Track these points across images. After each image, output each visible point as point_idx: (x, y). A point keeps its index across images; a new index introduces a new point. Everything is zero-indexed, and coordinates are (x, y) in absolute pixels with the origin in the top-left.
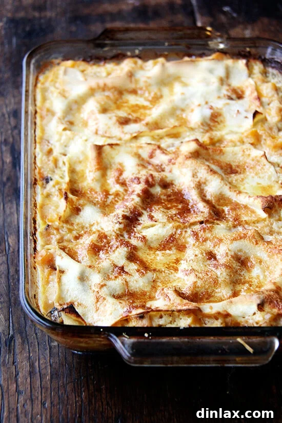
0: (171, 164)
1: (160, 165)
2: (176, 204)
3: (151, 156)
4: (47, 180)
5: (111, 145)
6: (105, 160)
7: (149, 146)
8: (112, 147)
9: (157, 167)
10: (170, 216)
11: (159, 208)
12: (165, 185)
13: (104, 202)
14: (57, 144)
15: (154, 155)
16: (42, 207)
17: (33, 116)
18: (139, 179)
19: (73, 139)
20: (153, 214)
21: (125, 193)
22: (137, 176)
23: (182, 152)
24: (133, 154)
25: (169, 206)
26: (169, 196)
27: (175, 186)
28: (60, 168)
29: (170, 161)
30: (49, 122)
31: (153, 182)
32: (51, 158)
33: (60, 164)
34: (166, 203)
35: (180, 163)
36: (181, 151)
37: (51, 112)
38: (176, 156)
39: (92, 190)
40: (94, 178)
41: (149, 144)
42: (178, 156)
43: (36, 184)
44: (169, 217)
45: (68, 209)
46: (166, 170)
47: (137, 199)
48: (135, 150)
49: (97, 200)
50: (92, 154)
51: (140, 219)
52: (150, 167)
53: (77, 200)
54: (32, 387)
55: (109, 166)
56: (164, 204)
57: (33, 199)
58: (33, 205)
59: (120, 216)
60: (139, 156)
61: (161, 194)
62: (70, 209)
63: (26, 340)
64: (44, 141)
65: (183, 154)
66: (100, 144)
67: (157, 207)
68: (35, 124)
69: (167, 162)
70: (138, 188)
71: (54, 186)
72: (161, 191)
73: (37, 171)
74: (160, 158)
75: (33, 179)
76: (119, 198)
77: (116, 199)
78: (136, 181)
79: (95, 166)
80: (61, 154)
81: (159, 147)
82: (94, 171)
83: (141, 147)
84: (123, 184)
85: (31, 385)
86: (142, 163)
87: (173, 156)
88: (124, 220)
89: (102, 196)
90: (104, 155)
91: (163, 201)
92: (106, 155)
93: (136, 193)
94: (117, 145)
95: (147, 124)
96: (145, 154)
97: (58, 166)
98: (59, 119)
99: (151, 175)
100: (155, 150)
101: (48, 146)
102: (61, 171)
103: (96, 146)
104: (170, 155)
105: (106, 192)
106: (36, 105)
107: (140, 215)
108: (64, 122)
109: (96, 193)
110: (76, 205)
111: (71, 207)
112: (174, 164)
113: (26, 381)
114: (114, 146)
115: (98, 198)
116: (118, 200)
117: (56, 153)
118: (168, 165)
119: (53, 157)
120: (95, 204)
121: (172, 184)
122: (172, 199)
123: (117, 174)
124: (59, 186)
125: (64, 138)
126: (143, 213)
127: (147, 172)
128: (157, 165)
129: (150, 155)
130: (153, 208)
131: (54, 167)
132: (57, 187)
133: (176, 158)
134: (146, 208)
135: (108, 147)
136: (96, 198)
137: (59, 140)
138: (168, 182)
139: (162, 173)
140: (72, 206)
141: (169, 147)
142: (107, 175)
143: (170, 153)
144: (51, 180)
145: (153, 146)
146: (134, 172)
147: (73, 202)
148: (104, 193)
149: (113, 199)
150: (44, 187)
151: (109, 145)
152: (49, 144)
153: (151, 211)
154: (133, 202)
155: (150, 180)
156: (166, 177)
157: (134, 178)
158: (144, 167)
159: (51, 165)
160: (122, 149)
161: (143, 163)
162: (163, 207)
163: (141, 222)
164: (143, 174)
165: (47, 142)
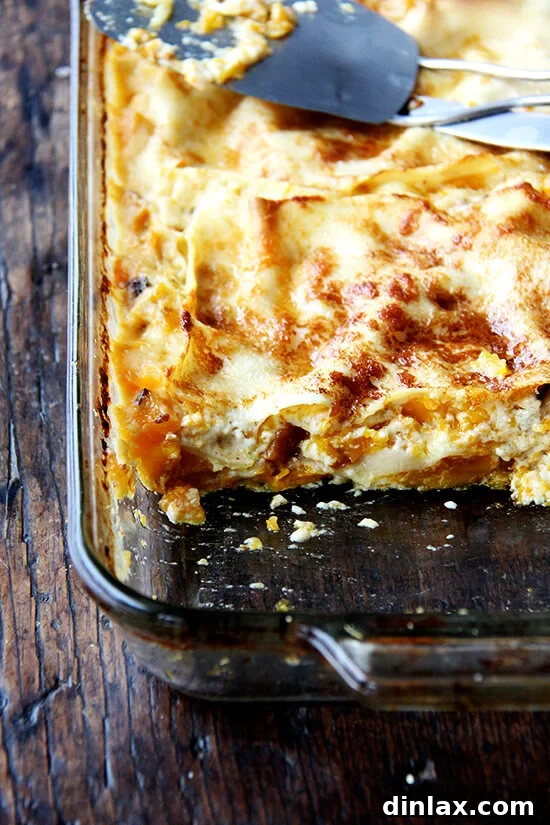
0: (459, 248)
1: (429, 250)
2: (474, 348)
3: (408, 230)
4: (137, 287)
5: (302, 200)
6: (288, 241)
7: (402, 202)
8: (304, 206)
9: (423, 256)
10: (458, 377)
11: (429, 358)
12: (444, 300)
13: (285, 343)
14: (162, 203)
15: (413, 225)
16: (123, 349)
17: (99, 125)
18: (374, 286)
19: (203, 188)
20: (411, 372)
21: (337, 322)
22: (370, 279)
23: (490, 217)
24: (359, 223)
25: (456, 351)
26: (455, 328)
27: (470, 302)
28: (170, 261)
29: (459, 241)
30: (140, 150)
31: (413, 290)
32: (147, 235)
33: (170, 249)
34: (448, 345)
35: (485, 246)
36: (484, 216)
37: (146, 125)
38: (474, 227)
39: (249, 315)
40: (258, 287)
41: (400, 196)
42: (479, 229)
43: (107, 292)
44: (456, 380)
45: (190, 354)
46: (446, 263)
47: (371, 337)
48: (365, 214)
49: (265, 339)
50: (252, 224)
51: (377, 383)
52: (403, 258)
53: (215, 335)
54: (73, 587)
55: (297, 257)
56: (442, 349)
57: (99, 325)
58: (100, 338)
59: (327, 376)
60: (375, 229)
61: (433, 323)
62: (195, 356)
63: (52, 490)
64: (127, 194)
65: (490, 223)
66: (276, 197)
67: (424, 354)
68: (104, 145)
69: (449, 245)
70: (373, 308)
71: (154, 301)
72: (434, 313)
73: (110, 262)
74: (431, 235)
75: (101, 277)
76: (324, 335)
77: (316, 337)
78: (366, 291)
79: (260, 255)
80: (170, 227)
81: (427, 206)
82: (257, 268)
83: (381, 205)
84: (333, 298)
85: (68, 582)
86: (382, 247)
87: (466, 227)
88: (337, 387)
89: (277, 327)
90: (283, 227)
91: (439, 342)
92: (290, 226)
93: (367, 319)
94: (318, 199)
95: (394, 157)
96: (391, 224)
97: (164, 254)
98: (166, 144)
99: (407, 276)
100: (418, 212)
101: (138, 205)
102: (173, 267)
103: (264, 202)
104: (458, 226)
105: (287, 319)
106: (104, 100)
107: (379, 372)
108: (178, 153)
109: (262, 321)
110: (209, 349)
111: (197, 352)
112: (469, 248)
113: (56, 574)
114: (309, 204)
115: (267, 335)
116: (321, 341)
117: (159, 224)
118: (453, 250)
119: (153, 234)
120: (260, 351)
121: (462, 298)
122: (463, 337)
123: (315, 272)
124: (167, 301)
125: (179, 186)
126: (385, 369)
127: (395, 271)
128: (424, 252)
129: (403, 225)
130: (414, 358)
131: (156, 257)
132: (161, 304)
133: (474, 234)
134: (396, 359)
135: (295, 205)
136: (262, 335)
137: (169, 192)
138: (452, 291)
139: (435, 270)
140: (201, 350)
141: (452, 205)
142: (290, 280)
143: (458, 222)
144: (148, 285)
145: (411, 201)
146: (361, 271)
147: (205, 340)
148: (284, 321)
149: (307, 336)
150: (127, 303)
151: (297, 199)
152: (141, 202)
153: (408, 365)
154: (358, 342)
155: (404, 285)
156: (447, 279)
157: (360, 283)
158: (387, 257)
159: (148, 250)
160: (329, 211)
161: (386, 248)
162: (440, 353)
163: (381, 391)
164: (387, 275)
165: (135, 197)
